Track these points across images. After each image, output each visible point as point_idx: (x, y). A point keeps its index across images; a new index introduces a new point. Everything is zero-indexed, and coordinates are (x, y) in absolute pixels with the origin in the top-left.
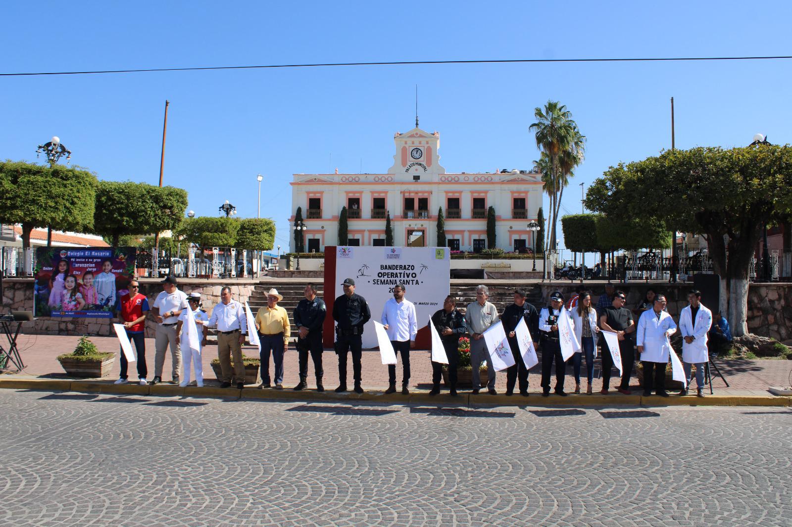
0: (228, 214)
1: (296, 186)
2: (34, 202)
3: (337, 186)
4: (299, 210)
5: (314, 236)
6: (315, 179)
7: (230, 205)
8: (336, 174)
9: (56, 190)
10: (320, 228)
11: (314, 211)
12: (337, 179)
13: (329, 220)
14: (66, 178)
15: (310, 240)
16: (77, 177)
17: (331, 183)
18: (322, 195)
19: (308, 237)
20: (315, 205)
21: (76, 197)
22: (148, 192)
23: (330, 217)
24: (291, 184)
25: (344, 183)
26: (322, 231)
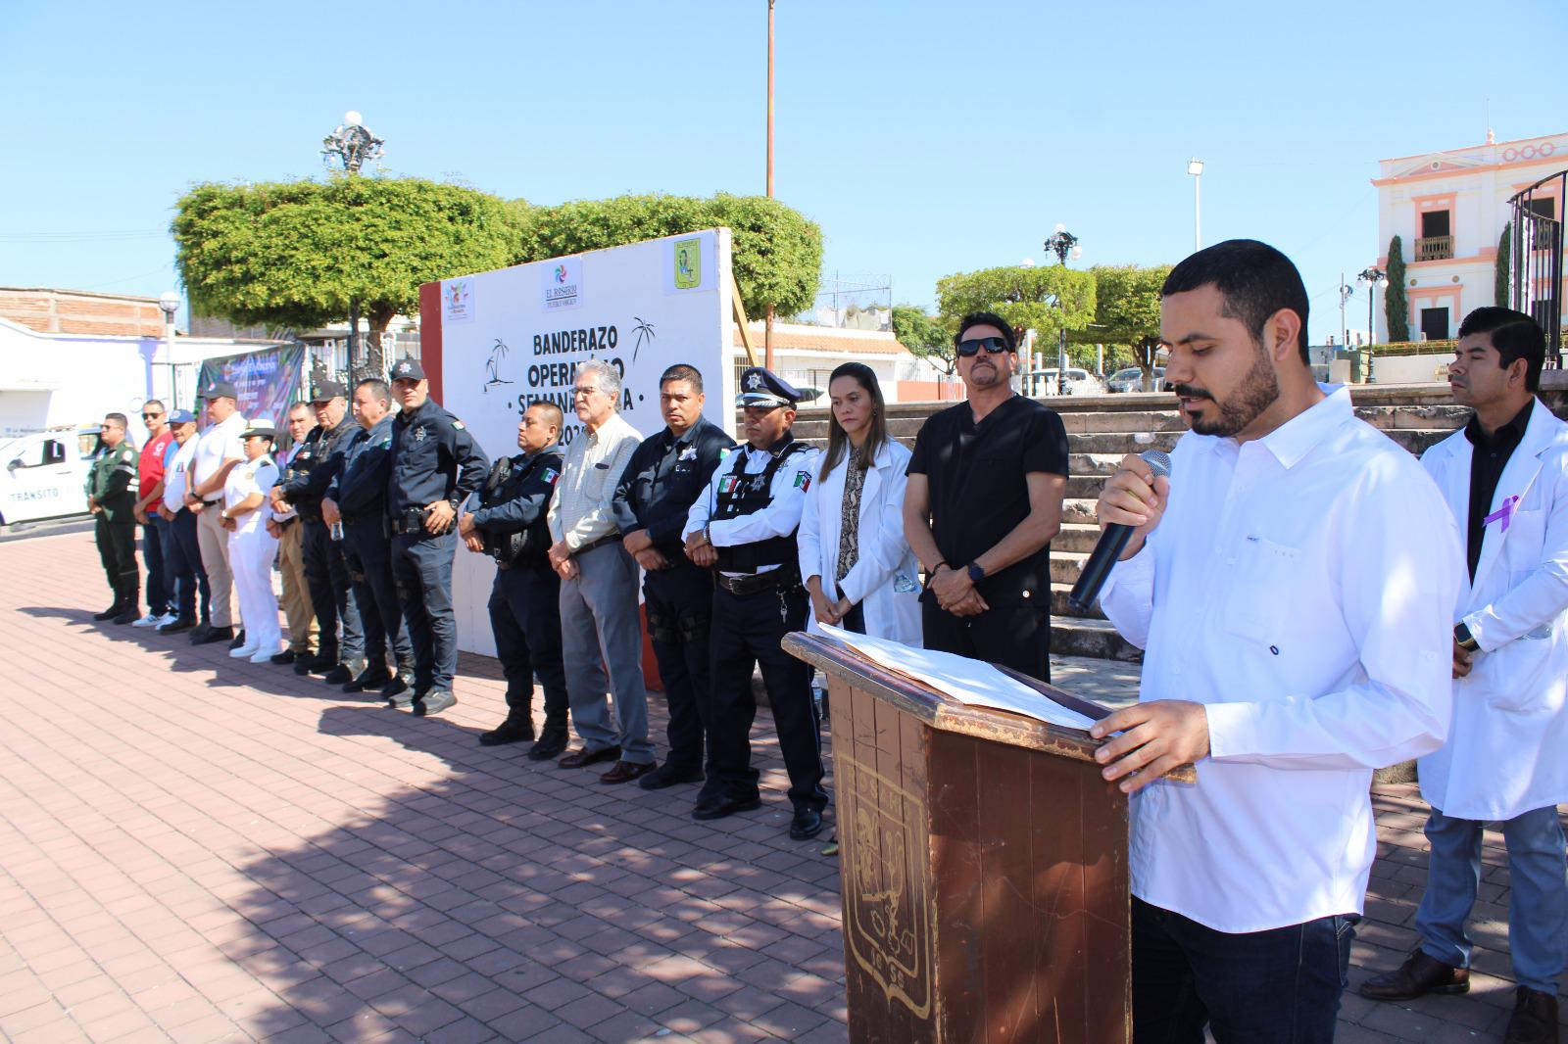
0: (1062, 255)
1: (1387, 189)
2: (282, 261)
3: (1492, 174)
4: (1396, 244)
5: (1434, 302)
6: (1435, 165)
7: (1066, 236)
8: (1489, 145)
9: (326, 231)
10: (1449, 281)
11: (1433, 241)
12: (1491, 157)
13: (1472, 260)
14: (358, 201)
15: (1425, 312)
16: (390, 194)
17: (1476, 169)
18: (1453, 203)
19: (1418, 305)
20: (1436, 225)
21: (386, 240)
22: (654, 213)
23: (1474, 252)
24: (1376, 183)
25: (1510, 164)
26: (1455, 287)
